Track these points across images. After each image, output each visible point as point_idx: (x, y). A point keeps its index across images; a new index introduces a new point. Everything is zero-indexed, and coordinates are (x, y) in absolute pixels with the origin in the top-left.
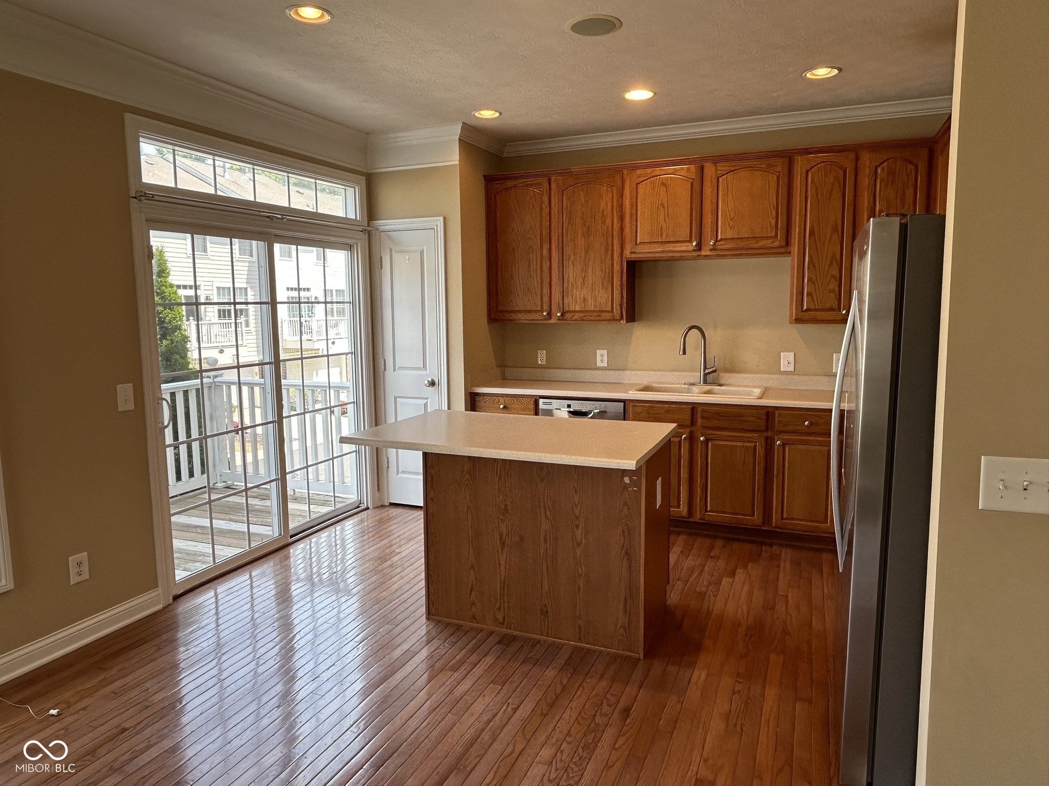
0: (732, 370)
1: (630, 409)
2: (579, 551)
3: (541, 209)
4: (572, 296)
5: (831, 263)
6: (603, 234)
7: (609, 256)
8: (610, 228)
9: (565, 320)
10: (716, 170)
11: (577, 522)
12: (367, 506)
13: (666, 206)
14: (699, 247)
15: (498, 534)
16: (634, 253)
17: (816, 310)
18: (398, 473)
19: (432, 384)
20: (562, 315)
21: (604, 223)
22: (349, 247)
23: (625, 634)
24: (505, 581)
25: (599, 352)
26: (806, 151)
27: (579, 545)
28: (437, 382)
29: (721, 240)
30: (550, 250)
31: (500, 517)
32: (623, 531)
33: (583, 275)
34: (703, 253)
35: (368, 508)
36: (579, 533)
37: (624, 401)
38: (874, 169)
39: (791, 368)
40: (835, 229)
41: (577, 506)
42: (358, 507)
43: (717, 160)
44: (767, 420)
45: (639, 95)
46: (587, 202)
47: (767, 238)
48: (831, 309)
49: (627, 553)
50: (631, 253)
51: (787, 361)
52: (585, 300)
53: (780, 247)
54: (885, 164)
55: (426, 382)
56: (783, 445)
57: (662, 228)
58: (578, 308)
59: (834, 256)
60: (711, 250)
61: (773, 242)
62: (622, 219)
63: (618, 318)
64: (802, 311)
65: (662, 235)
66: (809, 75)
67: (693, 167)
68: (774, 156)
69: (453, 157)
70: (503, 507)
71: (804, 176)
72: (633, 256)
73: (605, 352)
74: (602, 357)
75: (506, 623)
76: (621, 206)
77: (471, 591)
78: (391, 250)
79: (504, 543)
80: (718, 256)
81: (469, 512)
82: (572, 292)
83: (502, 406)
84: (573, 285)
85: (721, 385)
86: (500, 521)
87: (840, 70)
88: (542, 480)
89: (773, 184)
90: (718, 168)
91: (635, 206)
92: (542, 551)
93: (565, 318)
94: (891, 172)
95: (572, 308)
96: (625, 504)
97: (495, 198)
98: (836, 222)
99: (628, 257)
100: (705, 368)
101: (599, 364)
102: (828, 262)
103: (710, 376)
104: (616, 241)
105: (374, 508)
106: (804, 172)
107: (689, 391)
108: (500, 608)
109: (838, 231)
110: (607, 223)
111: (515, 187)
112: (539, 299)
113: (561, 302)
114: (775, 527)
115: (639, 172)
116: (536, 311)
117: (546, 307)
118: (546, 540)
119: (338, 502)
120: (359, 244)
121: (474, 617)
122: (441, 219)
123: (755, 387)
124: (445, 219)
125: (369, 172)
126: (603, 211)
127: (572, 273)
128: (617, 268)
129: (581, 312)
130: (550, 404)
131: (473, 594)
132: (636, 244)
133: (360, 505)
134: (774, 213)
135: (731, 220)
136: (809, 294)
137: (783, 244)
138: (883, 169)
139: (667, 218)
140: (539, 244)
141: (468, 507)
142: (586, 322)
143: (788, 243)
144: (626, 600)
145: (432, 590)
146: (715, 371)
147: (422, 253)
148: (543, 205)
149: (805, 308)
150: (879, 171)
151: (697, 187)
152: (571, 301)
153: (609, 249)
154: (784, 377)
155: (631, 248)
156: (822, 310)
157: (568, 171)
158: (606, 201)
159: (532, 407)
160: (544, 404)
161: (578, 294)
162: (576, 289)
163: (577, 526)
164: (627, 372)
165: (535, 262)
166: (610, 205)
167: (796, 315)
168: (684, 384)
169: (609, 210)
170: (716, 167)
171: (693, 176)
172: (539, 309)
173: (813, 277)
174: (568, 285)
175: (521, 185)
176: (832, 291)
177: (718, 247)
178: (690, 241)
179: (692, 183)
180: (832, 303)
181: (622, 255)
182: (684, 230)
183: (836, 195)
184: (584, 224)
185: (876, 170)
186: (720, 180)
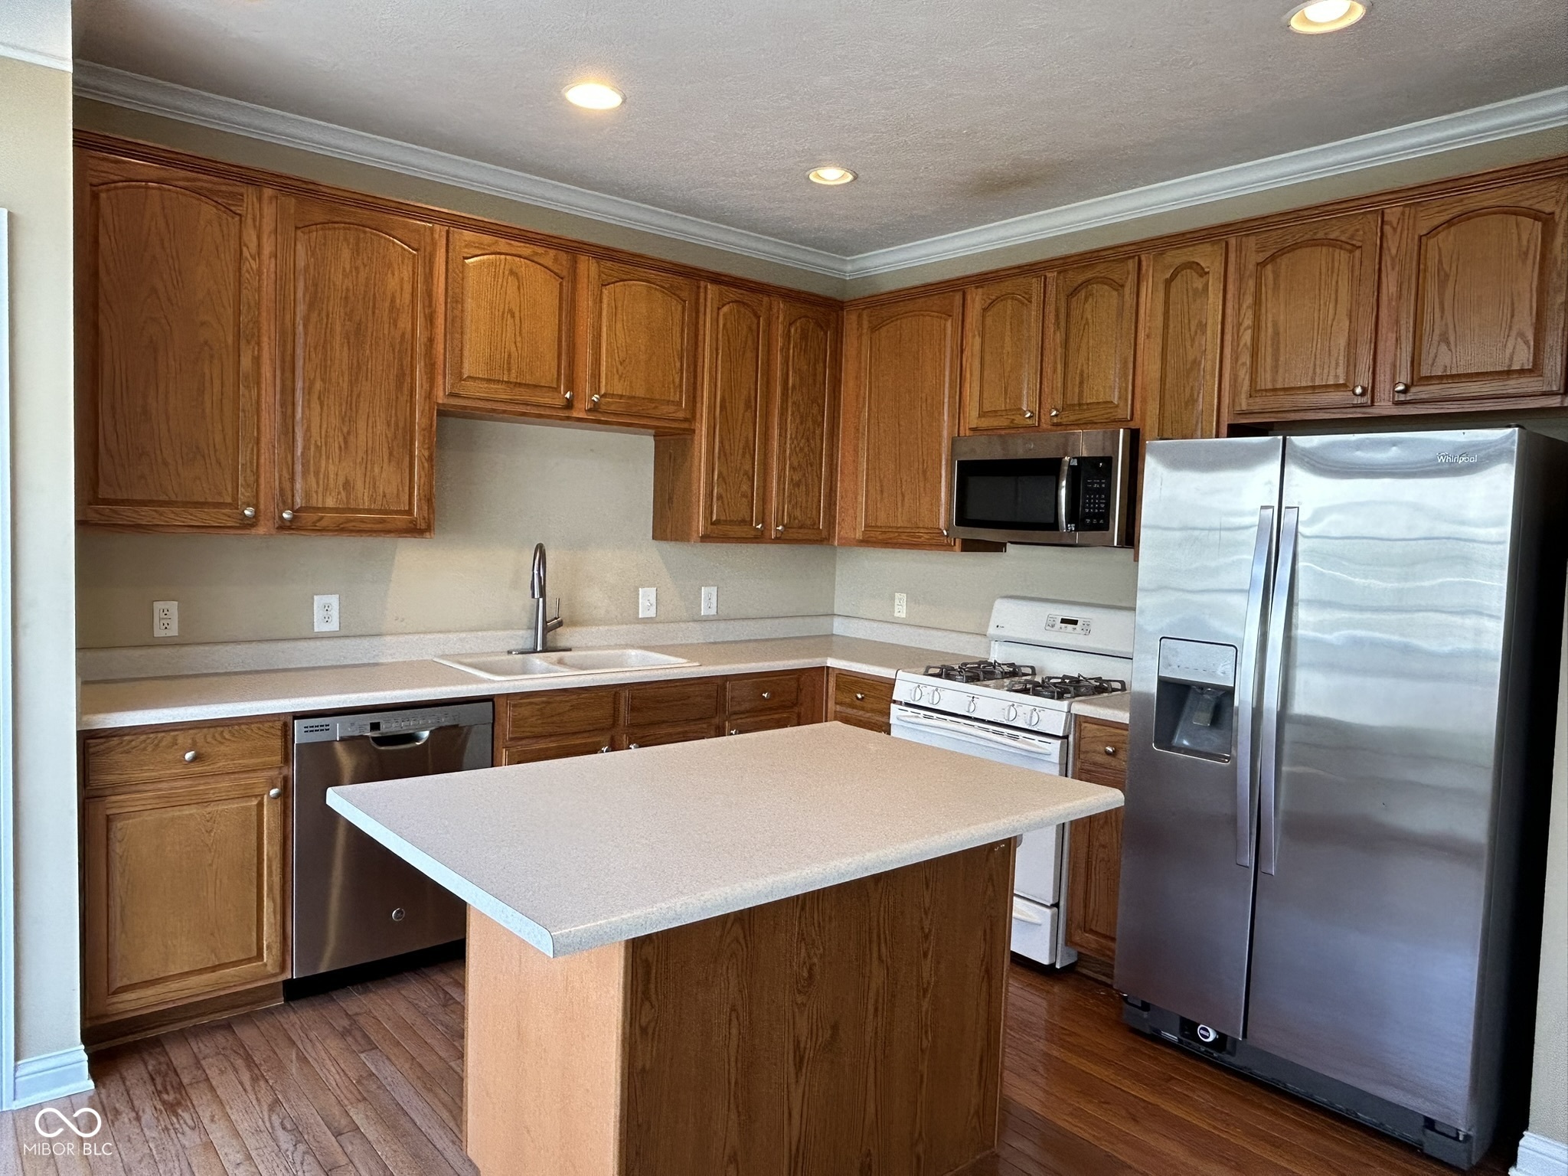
0: (574, 623)
2: (925, 1005)
3: (240, 258)
4: (316, 478)
5: (744, 454)
6: (392, 346)
7: (405, 397)
8: (408, 336)
9: (300, 528)
10: (600, 273)
11: (927, 946)
13: (517, 314)
14: (569, 405)
15: (791, 1044)
16: (456, 395)
17: (731, 522)
20: (293, 516)
21: (395, 321)
23: (978, 1123)
24: (798, 1147)
25: (319, 601)
26: (717, 278)
27: (926, 991)
29: (607, 395)
31: (800, 999)
32: (986, 931)
33: (345, 430)
34: (575, 415)
36: (926, 968)
37: (491, 699)
38: (787, 327)
39: (652, 613)
40: (748, 406)
41: (927, 914)
43: (605, 254)
44: (716, 700)
45: (593, 95)
46: (357, 269)
47: (668, 402)
48: (743, 522)
50: (452, 395)
51: (647, 603)
52: (347, 485)
53: (684, 420)
54: (798, 324)
57: (510, 356)
58: (330, 502)
59: (747, 441)
60: (590, 410)
61: (678, 411)
62: (430, 319)
64: (711, 524)
65: (509, 370)
66: (812, 175)
67: (564, 257)
68: (680, 274)
70: (806, 974)
71: (715, 314)
72: (452, 401)
74: (326, 612)
76: (429, 294)
79: (801, 1062)
80: (599, 422)
82: (317, 464)
83: (189, 756)
84: (317, 446)
86: (797, 1012)
89: (677, 317)
90: (603, 270)
91: (455, 300)
92: (869, 1036)
93: (297, 523)
94: (804, 336)
95: (316, 501)
97: (99, 194)
98: (749, 393)
99: (440, 401)
100: (545, 620)
102: (741, 451)
103: (550, 637)
104: (419, 368)
106: (714, 308)
109: (751, 407)
110: (401, 325)
111: (158, 181)
112: (228, 474)
113: (287, 485)
115: (467, 234)
116: (218, 505)
117: (245, 494)
118: (876, 1011)
126: (393, 301)
127: (317, 420)
128: (420, 419)
129: (336, 510)
130: (325, 728)
132: (461, 379)
134: (678, 364)
135: (621, 364)
136: (720, 497)
137: (688, 416)
138: (796, 329)
139: (519, 339)
140: (230, 340)
143: (693, 415)
146: (556, 626)
148: (245, 249)
149: (714, 518)
150: (793, 330)
151: (567, 294)
152: (314, 485)
153: (404, 380)
154: (648, 626)
155: (450, 387)
156: (734, 522)
157: (312, 186)
158: (398, 280)
159: (277, 742)
160: (305, 730)
161: (331, 467)
162: (328, 458)
163: (925, 954)
164: (386, 640)
165: (217, 383)
166: (408, 288)
167: (706, 528)
168: (510, 652)
169: (407, 297)
170: (599, 266)
171: (565, 273)
172: (229, 500)
173: (725, 473)
174: (306, 448)
175: (181, 183)
176: (744, 495)
177: (603, 408)
178: (557, 389)
179: (561, 284)
180: (744, 513)
181: (429, 395)
182: (546, 370)
183: (749, 354)
184: (349, 316)
185: (789, 331)
186: (605, 292)
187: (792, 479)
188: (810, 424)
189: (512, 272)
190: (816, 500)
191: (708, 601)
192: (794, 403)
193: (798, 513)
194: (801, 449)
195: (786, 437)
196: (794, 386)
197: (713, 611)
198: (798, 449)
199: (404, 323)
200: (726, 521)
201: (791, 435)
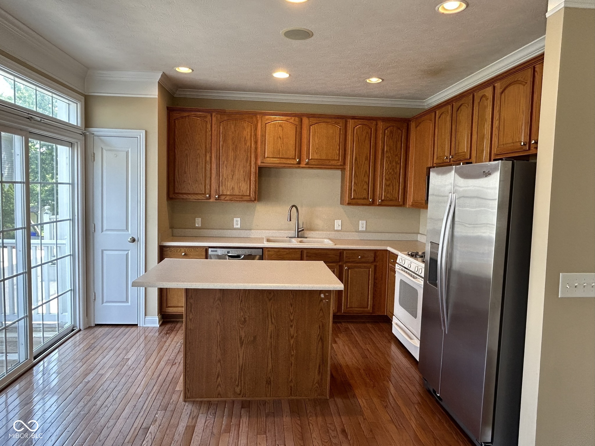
0: (311, 229)
1: (266, 253)
2: (292, 342)
3: (206, 132)
4: (225, 186)
5: (365, 176)
7: (248, 164)
8: (249, 147)
9: (220, 200)
10: (309, 122)
11: (292, 324)
12: (79, 328)
13: (282, 138)
14: (299, 163)
15: (239, 337)
16: (263, 163)
17: (357, 199)
18: (103, 303)
19: (133, 240)
20: (219, 197)
21: (246, 144)
22: (71, 145)
23: (318, 386)
24: (242, 367)
25: (235, 219)
26: (353, 118)
27: (292, 337)
28: (137, 239)
29: (311, 159)
30: (211, 157)
31: (241, 326)
32: (319, 327)
33: (232, 174)
34: (301, 166)
35: (80, 330)
36: (292, 330)
37: (262, 248)
38: (384, 131)
39: (340, 228)
40: (366, 159)
41: (292, 314)
42: (73, 330)
43: (310, 116)
44: (340, 256)
45: (281, 75)
46: (236, 131)
47: (334, 160)
48: (364, 199)
49: (321, 338)
51: (338, 225)
52: (233, 188)
53: (341, 165)
54: (389, 129)
55: (129, 240)
56: (349, 268)
57: (279, 150)
58: (228, 193)
59: (366, 171)
60: (306, 164)
61: (338, 162)
62: (256, 142)
63: (253, 200)
64: (351, 199)
65: (279, 154)
66: (368, 81)
67: (297, 119)
68: (338, 118)
69: (154, 93)
70: (243, 320)
71: (353, 129)
72: (263, 164)
73: (239, 219)
74: (237, 222)
75: (242, 394)
76: (256, 135)
77: (218, 377)
78: (102, 149)
79: (242, 343)
80: (309, 168)
81: (218, 326)
82: (225, 183)
83: (183, 254)
84: (225, 179)
85: (306, 238)
86: (240, 329)
87: (383, 80)
88: (270, 300)
89: (338, 132)
90: (311, 121)
91: (264, 136)
92: (268, 344)
93: (220, 199)
94: (391, 132)
95: (225, 193)
96: (321, 310)
97: (175, 122)
98: (367, 155)
99: (259, 164)
100: (298, 229)
101: (235, 226)
102: (363, 175)
103: (300, 234)
104: (253, 156)
105: (84, 329)
106: (353, 127)
107: (290, 242)
108: (238, 384)
109: (368, 159)
111: (188, 116)
112: (203, 186)
113: (218, 189)
114: (344, 313)
115: (267, 117)
116: (201, 194)
117: (207, 191)
118: (271, 337)
119: (46, 328)
120: (79, 143)
121: (219, 394)
122: (144, 132)
123: (325, 238)
124: (146, 132)
125: (86, 94)
126: (245, 138)
127: (225, 172)
128: (253, 170)
129: (230, 195)
130: (216, 251)
131: (219, 379)
132: (265, 158)
133: (74, 328)
134: (338, 147)
135: (317, 149)
136: (354, 190)
137: (342, 164)
138: (388, 131)
139: (282, 145)
140: (204, 153)
141: (218, 322)
142: (233, 202)
143: (344, 164)
144: (319, 366)
145: (188, 382)
146: (303, 230)
147: (127, 153)
148: (207, 129)
149: (352, 197)
150: (386, 131)
151: (298, 129)
152: (224, 189)
153: (248, 159)
154: (337, 233)
155: (262, 160)
156: (361, 199)
157: (224, 111)
158: (247, 132)
159: (204, 253)
160: (212, 251)
161: (229, 184)
162: (228, 182)
163: (291, 326)
164: (252, 231)
165: (201, 163)
166: (249, 134)
167: (348, 201)
168: (287, 237)
169: (249, 137)
170: (309, 120)
171: (297, 123)
172: (203, 193)
173: (356, 182)
174: (222, 179)
175: (193, 116)
176: (365, 189)
177: (310, 163)
178: (295, 159)
179: (296, 127)
180: (365, 195)
181: (256, 163)
182: (291, 152)
183: (367, 141)
184: (233, 144)
185: (385, 131)
186: (311, 127)
187: (386, 183)
188: (394, 164)
189: (280, 126)
190: (397, 191)
191: (362, 225)
192: (387, 157)
193: (389, 195)
194: (390, 173)
195: (383, 169)
196: (387, 151)
197: (364, 229)
198: (389, 173)
199: (248, 144)
200: (357, 198)
201: (385, 168)
